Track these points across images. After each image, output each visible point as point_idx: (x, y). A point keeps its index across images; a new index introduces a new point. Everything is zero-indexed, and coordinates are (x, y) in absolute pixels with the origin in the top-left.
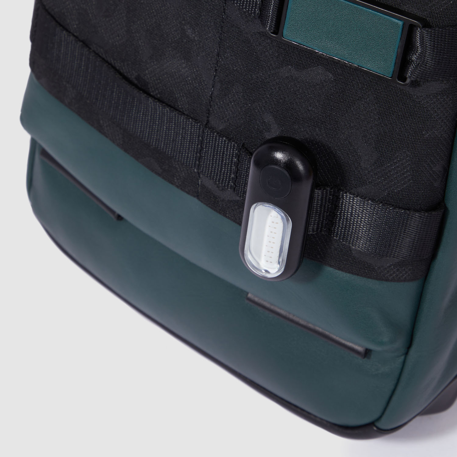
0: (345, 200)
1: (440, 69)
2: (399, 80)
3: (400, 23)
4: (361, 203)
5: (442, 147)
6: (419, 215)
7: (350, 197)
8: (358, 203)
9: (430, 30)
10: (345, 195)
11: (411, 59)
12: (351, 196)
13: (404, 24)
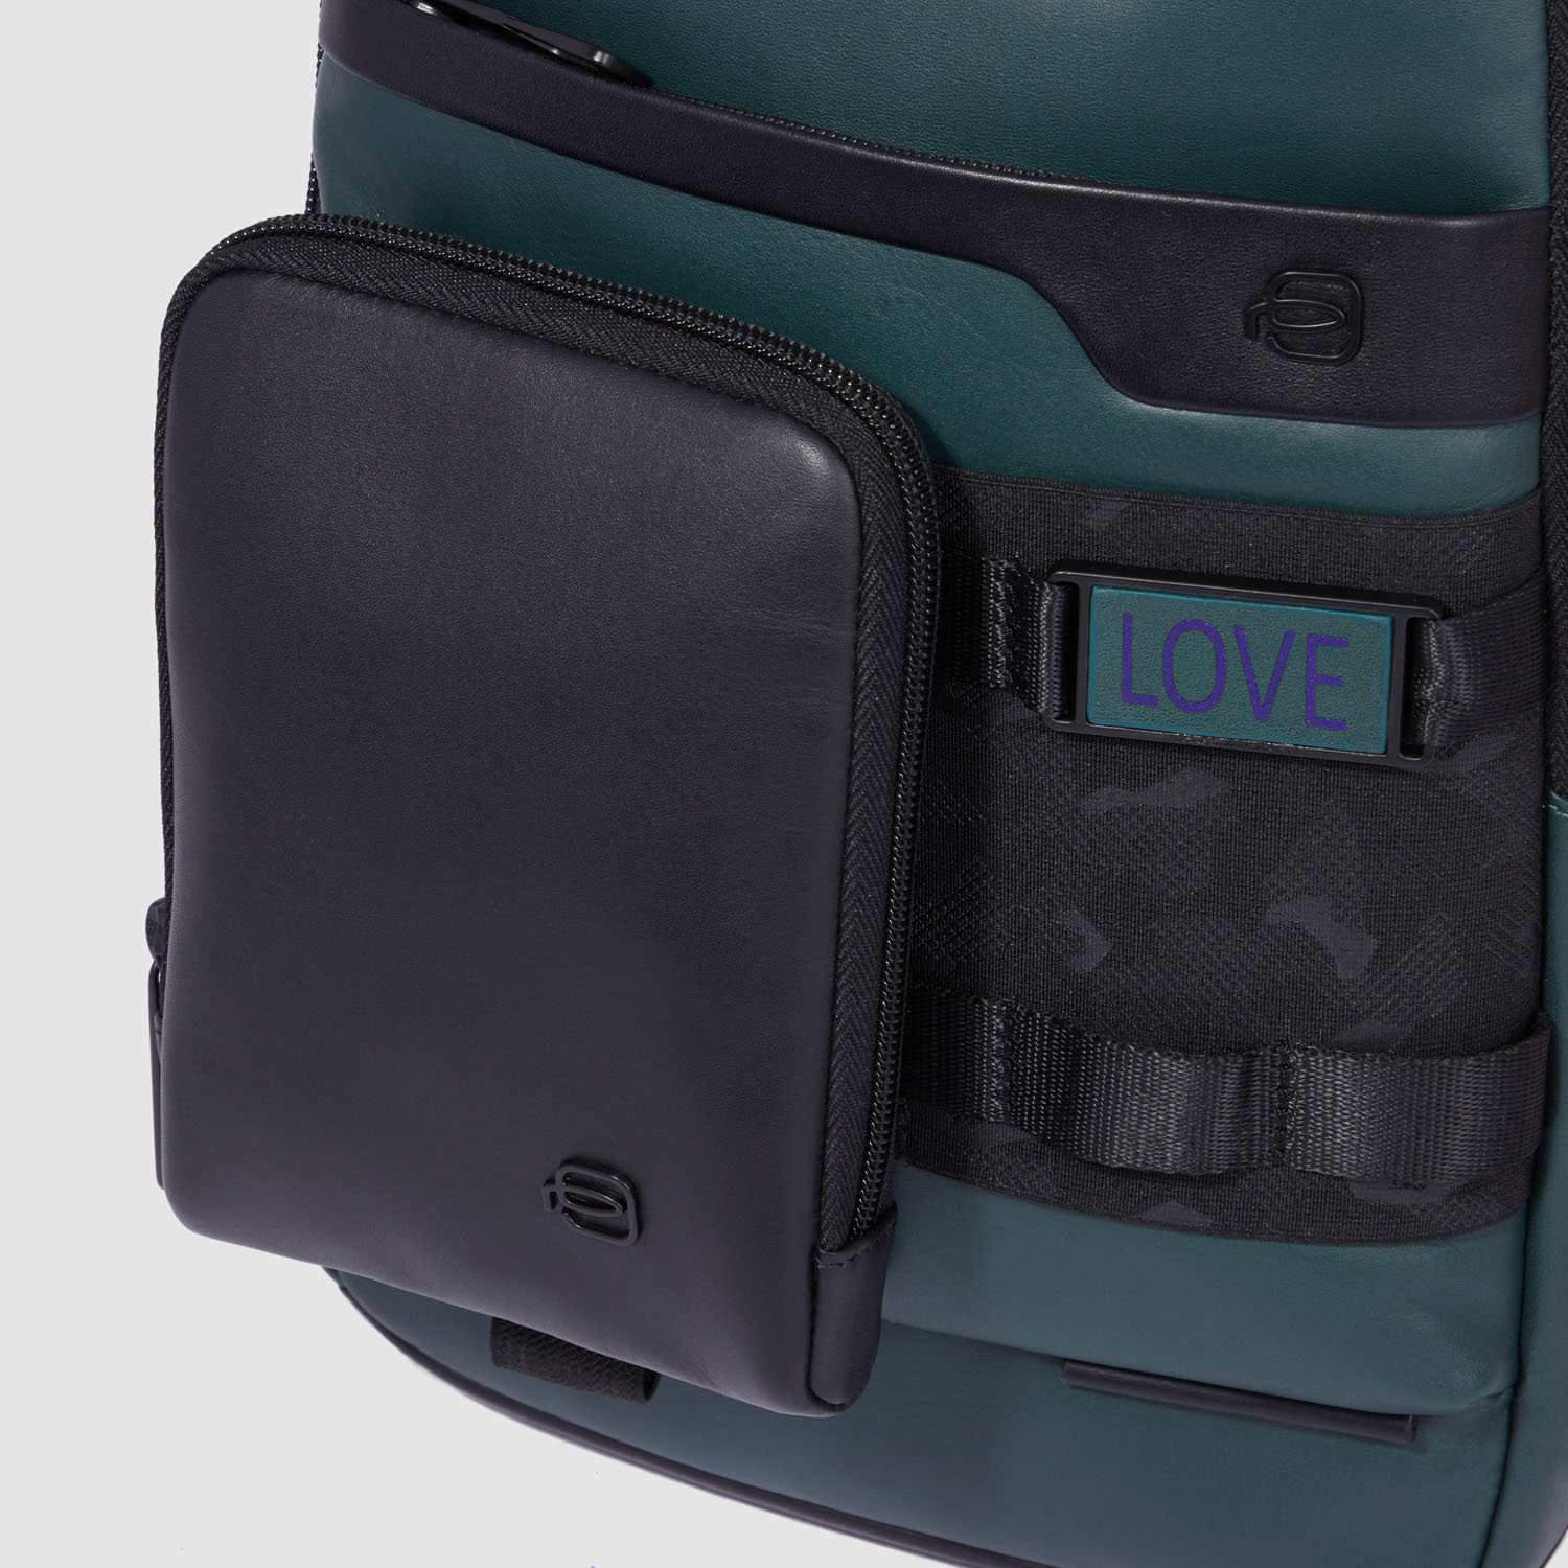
0: (1313, 1071)
1: (1497, 702)
2: (1404, 754)
3: (1385, 620)
4: (1356, 1070)
5: (1525, 883)
6: (1477, 1064)
7: (1327, 1061)
8: (1347, 1072)
9: (1458, 622)
10: (1312, 1059)
11: (1425, 699)
12: (1328, 1058)
13: (1393, 622)
